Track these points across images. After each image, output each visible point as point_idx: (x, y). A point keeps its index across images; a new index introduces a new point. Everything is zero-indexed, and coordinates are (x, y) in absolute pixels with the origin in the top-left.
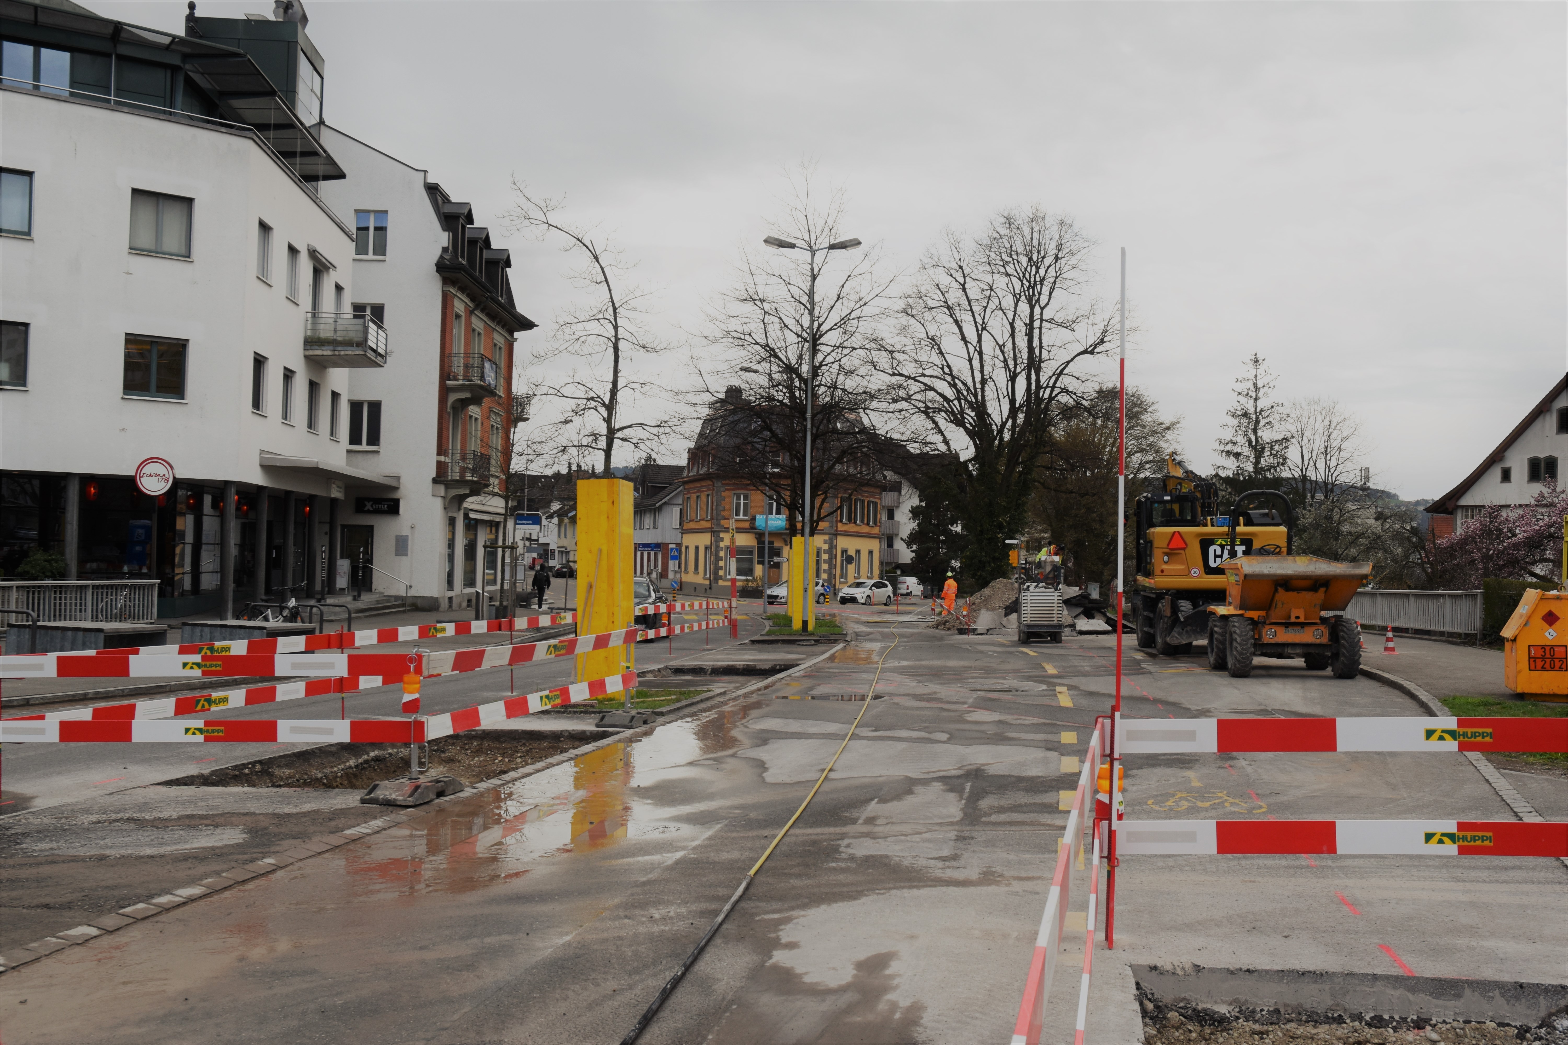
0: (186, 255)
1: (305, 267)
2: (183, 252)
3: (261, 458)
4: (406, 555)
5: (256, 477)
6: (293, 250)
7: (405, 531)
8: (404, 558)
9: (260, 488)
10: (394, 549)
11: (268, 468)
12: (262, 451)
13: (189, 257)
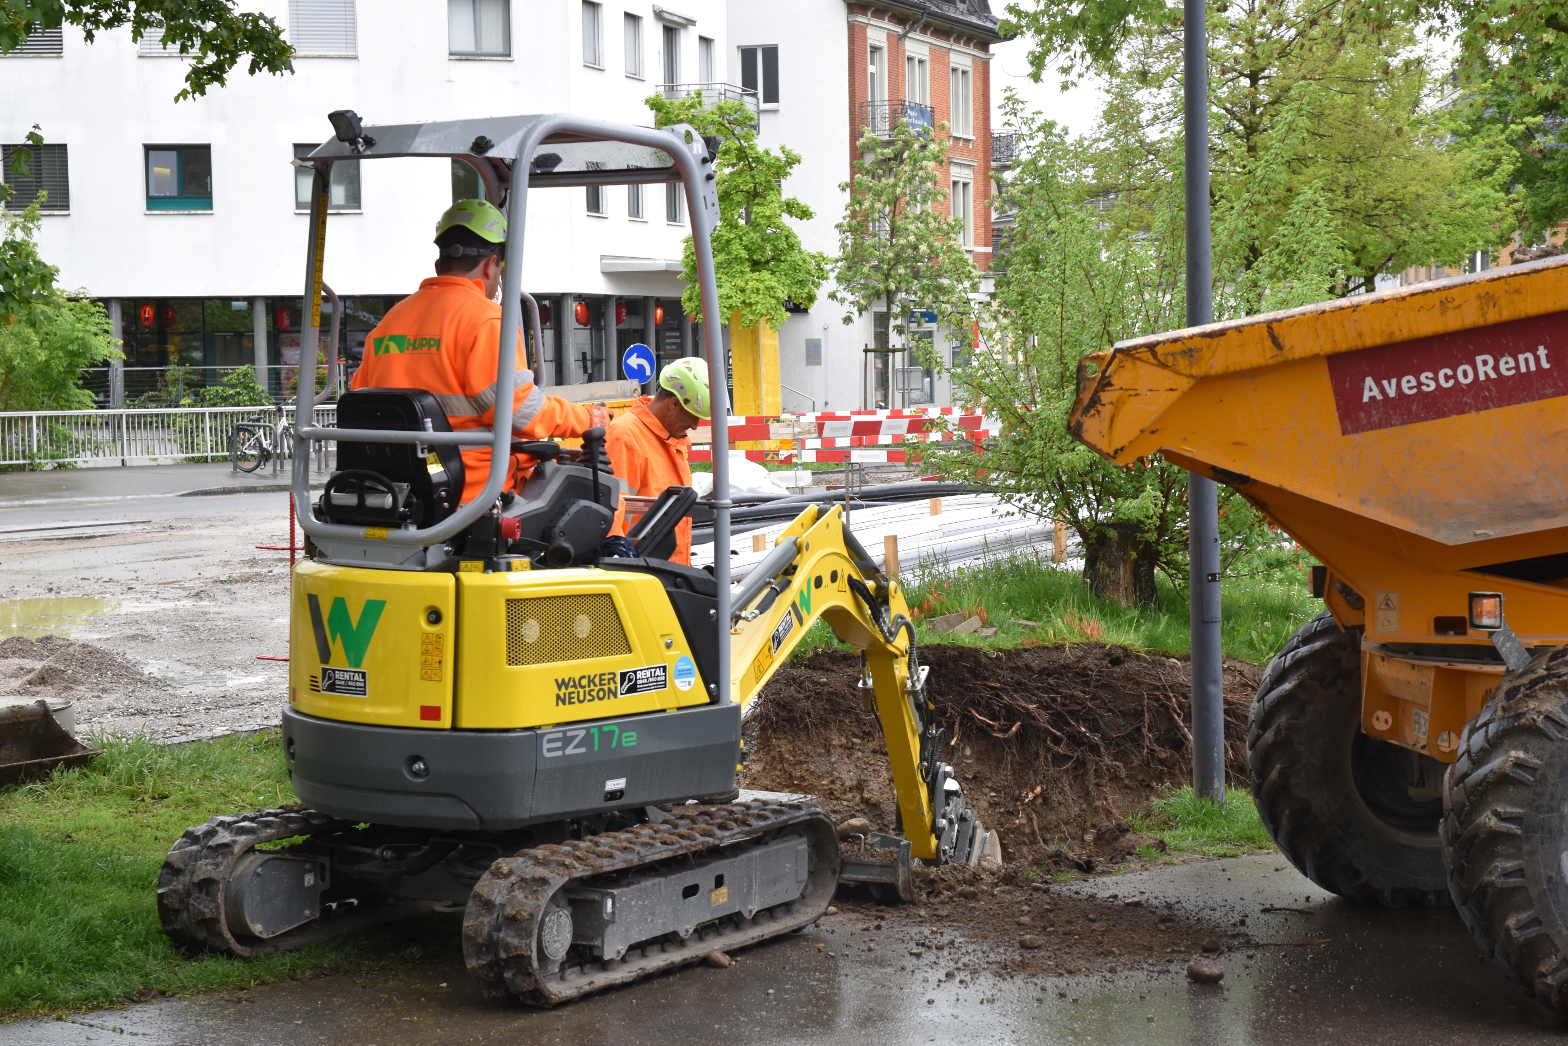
0: (506, 54)
1: (653, 33)
2: (500, 49)
3: (602, 265)
4: (819, 364)
5: (600, 287)
6: (632, 18)
7: (817, 334)
8: (817, 367)
9: (607, 297)
10: (804, 357)
11: (611, 275)
12: (603, 257)
13: (509, 55)
